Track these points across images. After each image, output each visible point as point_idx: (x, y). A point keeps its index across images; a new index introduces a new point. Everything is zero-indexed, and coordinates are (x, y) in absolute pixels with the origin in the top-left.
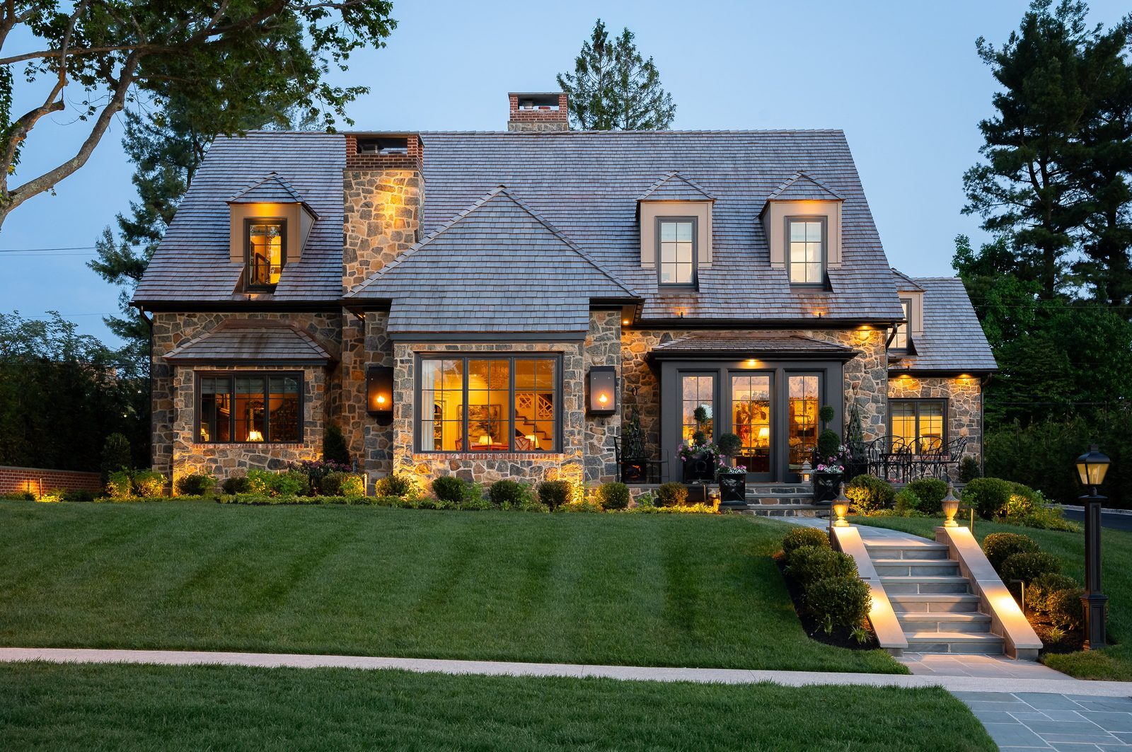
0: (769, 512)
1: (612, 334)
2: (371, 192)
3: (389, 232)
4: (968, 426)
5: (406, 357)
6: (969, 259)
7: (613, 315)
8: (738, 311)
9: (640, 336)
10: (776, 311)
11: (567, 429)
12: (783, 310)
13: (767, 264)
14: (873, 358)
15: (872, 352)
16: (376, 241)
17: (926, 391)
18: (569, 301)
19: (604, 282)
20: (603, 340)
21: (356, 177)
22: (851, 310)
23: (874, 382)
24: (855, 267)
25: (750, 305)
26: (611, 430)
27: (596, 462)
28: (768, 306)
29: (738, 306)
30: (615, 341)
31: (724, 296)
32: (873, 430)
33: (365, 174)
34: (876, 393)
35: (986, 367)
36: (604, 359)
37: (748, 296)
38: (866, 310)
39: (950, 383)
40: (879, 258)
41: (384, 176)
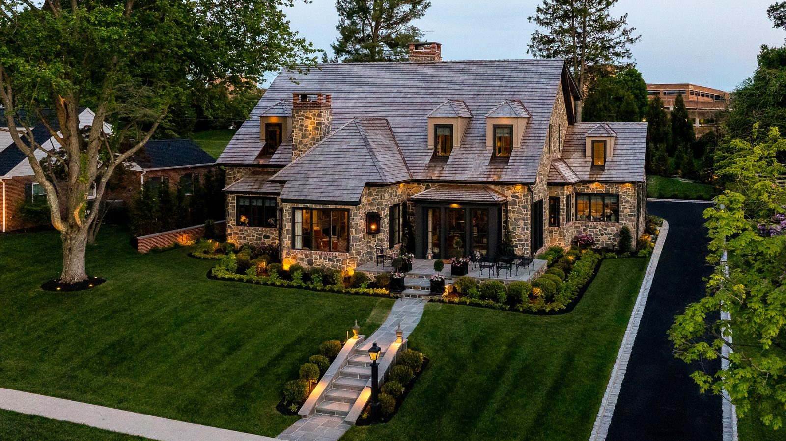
0: (410, 296)
1: (379, 197)
2: (303, 120)
3: (310, 137)
4: (629, 208)
5: (288, 209)
10: (477, 176)
11: (351, 243)
15: (522, 196)
16: (305, 141)
17: (607, 190)
18: (356, 184)
19: (375, 174)
20: (375, 199)
21: (297, 113)
22: (511, 177)
23: (523, 210)
24: (524, 150)
25: (466, 172)
27: (372, 254)
29: (460, 172)
30: (380, 200)
31: (456, 166)
33: (300, 112)
34: (524, 216)
35: (639, 179)
36: (376, 208)
37: (468, 166)
38: (518, 176)
41: (308, 113)
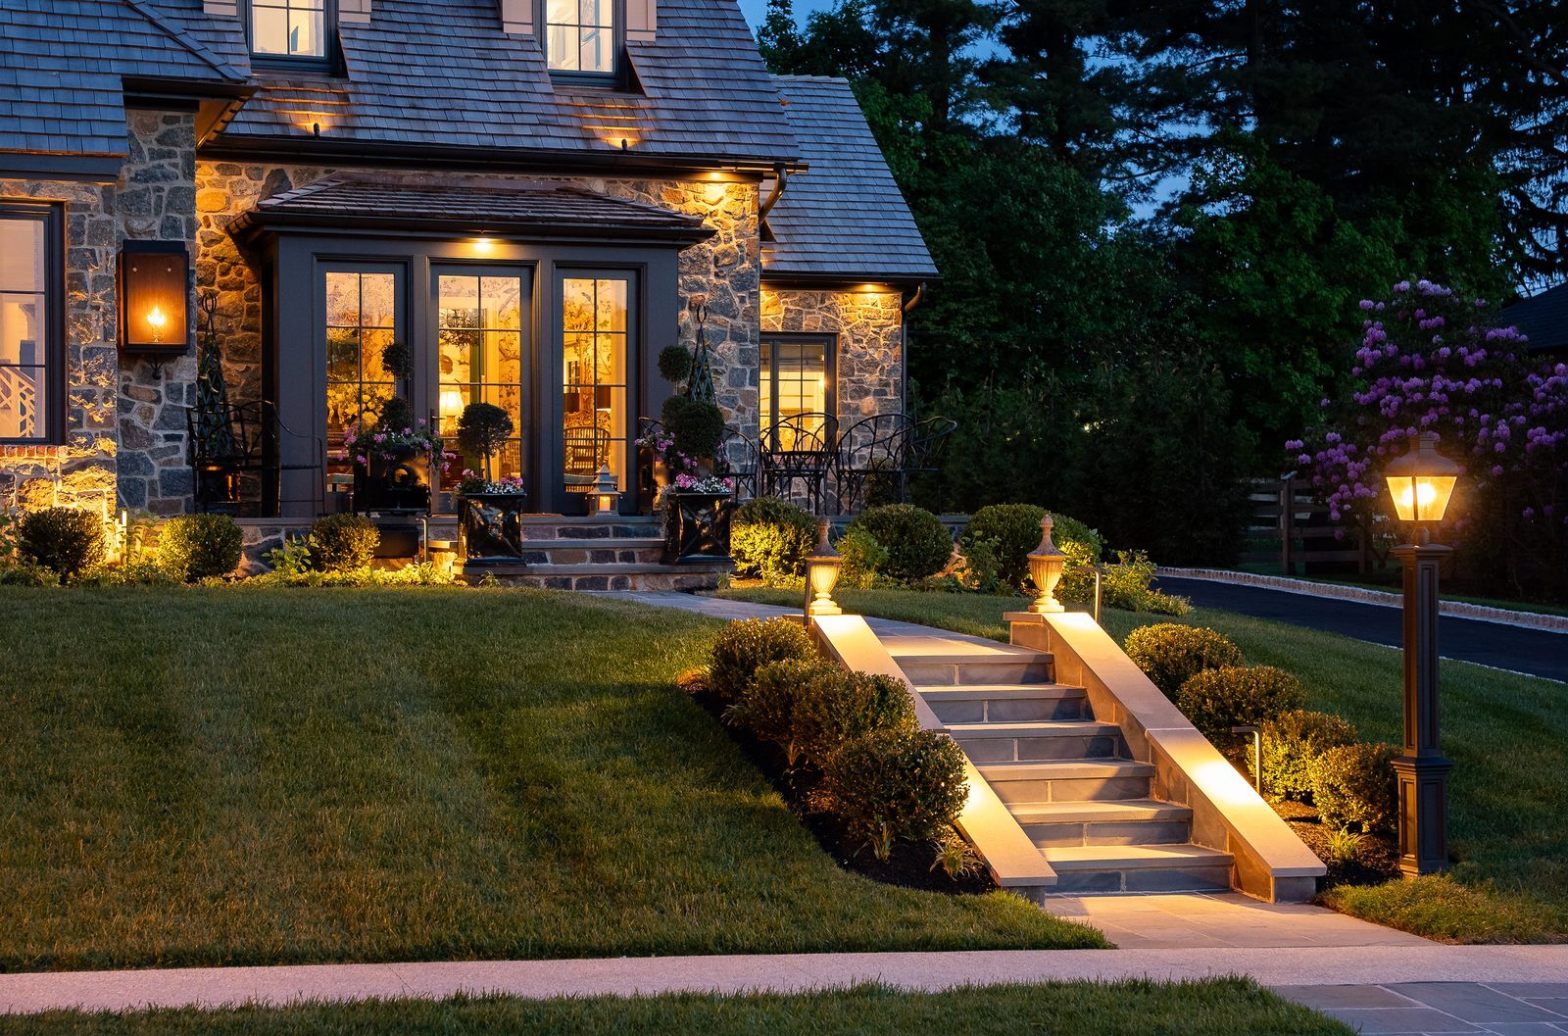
0: (574, 581)
1: (175, 166)
4: (877, 393)
6: (786, 41)
7: (177, 120)
8: (443, 127)
9: (216, 175)
10: (527, 131)
11: (76, 385)
12: (542, 130)
13: (493, 24)
14: (733, 243)
15: (732, 231)
17: (792, 318)
18: (70, 80)
19: (152, 42)
20: (153, 178)
22: (689, 137)
23: (734, 295)
24: (684, 43)
25: (468, 116)
26: (174, 391)
27: (137, 467)
28: (508, 118)
29: (440, 115)
30: (181, 183)
31: (405, 92)
32: (733, 400)
34: (739, 322)
35: (914, 269)
36: (157, 224)
37: (460, 94)
38: (720, 138)
39: (842, 300)
40: (731, 24)
